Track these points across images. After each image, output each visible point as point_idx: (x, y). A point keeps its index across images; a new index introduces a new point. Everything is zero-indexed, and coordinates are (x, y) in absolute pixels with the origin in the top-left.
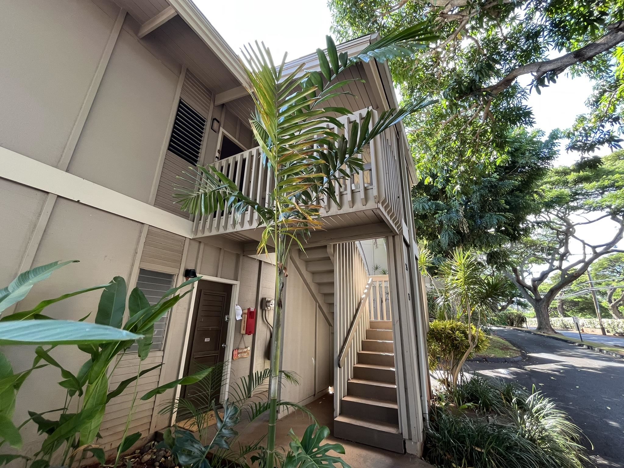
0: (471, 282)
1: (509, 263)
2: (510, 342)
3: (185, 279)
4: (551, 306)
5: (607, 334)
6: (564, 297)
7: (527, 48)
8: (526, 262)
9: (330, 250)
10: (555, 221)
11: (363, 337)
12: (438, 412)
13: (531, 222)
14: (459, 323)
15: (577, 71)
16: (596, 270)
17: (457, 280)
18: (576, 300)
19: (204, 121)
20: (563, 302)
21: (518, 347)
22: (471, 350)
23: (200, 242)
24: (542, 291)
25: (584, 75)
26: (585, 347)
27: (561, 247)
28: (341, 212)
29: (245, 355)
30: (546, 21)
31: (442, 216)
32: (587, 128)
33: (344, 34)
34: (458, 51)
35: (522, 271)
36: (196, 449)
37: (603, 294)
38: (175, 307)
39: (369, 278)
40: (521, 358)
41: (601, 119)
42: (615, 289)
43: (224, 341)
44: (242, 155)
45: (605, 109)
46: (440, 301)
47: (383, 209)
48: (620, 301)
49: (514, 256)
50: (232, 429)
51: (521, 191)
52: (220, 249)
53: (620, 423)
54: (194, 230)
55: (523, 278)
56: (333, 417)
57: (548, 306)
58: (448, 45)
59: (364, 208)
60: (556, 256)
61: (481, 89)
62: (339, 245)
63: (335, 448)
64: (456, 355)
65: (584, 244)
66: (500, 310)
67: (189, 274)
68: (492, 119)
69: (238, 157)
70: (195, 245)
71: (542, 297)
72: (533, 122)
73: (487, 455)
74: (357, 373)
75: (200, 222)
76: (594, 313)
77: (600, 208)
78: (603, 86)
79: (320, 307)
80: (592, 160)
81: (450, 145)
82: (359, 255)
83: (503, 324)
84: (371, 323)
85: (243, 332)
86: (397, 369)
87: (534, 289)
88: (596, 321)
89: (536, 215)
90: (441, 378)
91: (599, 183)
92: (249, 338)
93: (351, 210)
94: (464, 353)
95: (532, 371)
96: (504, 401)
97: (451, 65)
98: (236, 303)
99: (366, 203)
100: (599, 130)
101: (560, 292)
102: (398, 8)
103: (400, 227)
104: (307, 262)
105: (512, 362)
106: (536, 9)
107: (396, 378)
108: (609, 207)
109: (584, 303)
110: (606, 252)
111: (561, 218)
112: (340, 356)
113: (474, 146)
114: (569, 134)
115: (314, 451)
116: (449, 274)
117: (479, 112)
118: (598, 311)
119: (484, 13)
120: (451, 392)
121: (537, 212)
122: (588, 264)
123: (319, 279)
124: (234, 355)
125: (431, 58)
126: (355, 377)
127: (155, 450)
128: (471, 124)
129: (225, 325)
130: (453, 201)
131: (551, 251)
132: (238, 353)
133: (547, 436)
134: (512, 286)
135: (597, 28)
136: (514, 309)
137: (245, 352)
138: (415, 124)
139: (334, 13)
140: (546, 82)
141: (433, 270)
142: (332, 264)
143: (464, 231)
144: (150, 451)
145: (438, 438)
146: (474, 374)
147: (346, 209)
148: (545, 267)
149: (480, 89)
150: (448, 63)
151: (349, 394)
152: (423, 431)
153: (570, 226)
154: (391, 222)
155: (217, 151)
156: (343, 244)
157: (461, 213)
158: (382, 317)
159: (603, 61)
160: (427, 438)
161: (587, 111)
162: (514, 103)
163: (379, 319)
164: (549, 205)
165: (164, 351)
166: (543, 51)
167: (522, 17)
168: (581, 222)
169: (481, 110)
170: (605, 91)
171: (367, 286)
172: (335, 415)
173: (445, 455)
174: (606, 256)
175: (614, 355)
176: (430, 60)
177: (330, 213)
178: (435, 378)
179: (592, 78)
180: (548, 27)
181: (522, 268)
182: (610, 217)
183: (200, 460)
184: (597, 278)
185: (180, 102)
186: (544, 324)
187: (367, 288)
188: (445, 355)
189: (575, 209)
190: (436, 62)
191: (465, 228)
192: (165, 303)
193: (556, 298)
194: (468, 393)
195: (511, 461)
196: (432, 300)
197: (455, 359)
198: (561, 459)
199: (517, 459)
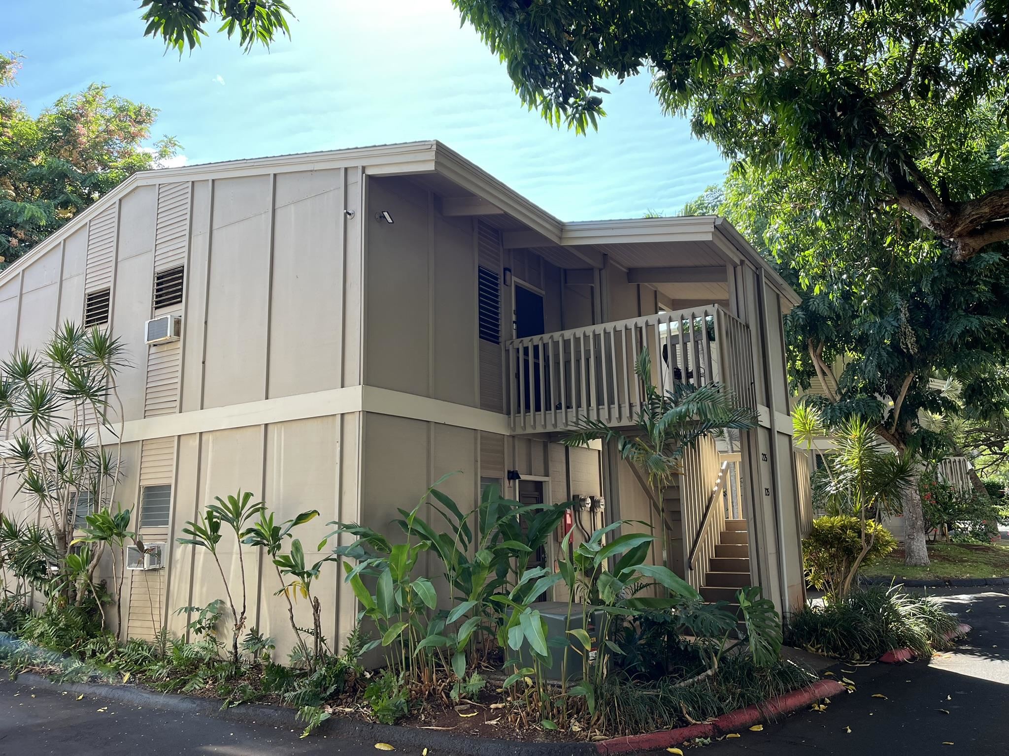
3: (509, 482)
11: (716, 540)
14: (854, 519)
22: (865, 553)
39: (722, 463)
46: (830, 490)
54: (512, 426)
67: (512, 475)
73: (832, 632)
74: (710, 580)
75: (517, 415)
79: (655, 504)
84: (728, 523)
85: (561, 539)
86: (751, 558)
112: (690, 558)
124: (556, 567)
126: (708, 584)
143: (908, 349)
155: (513, 312)
157: (903, 316)
163: (741, 519)
171: (721, 474)
185: (480, 271)
187: (720, 477)
191: (909, 343)
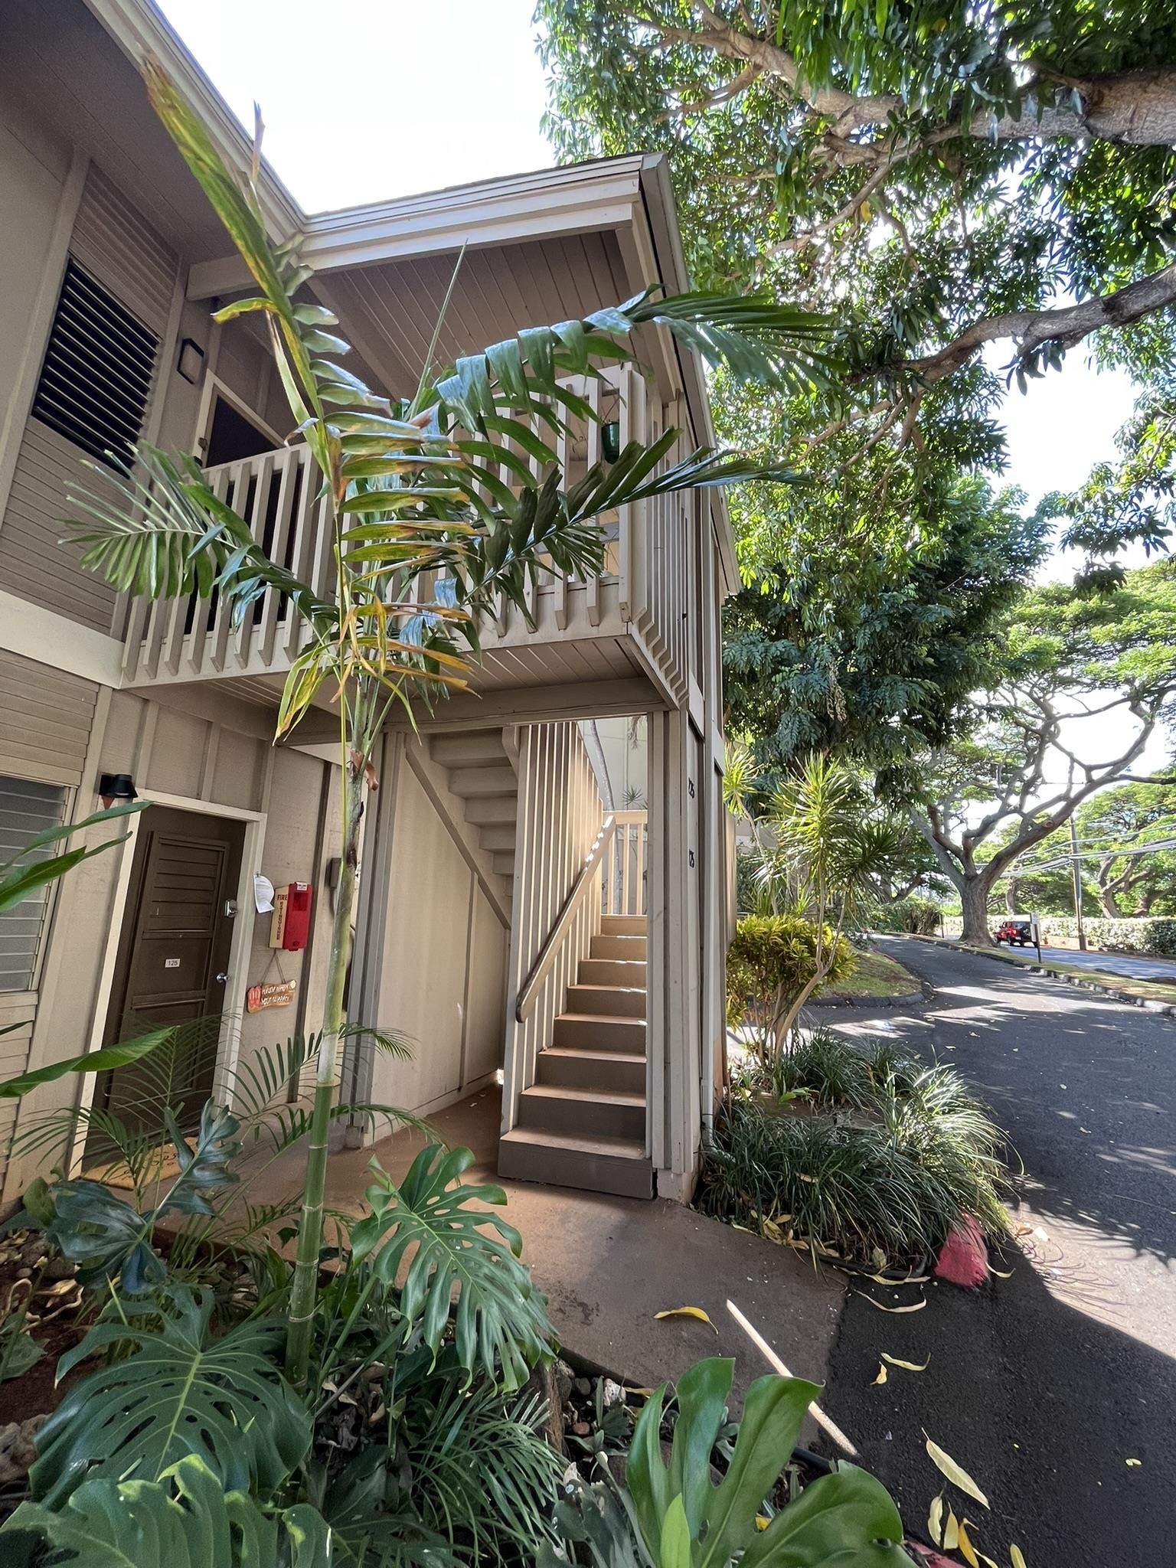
0: (834, 830)
1: (923, 798)
2: (905, 965)
3: (101, 801)
4: (993, 891)
5: (1088, 948)
6: (1021, 873)
7: (1013, 279)
8: (958, 796)
9: (510, 741)
10: (1026, 708)
11: (583, 952)
12: (735, 1112)
13: (976, 706)
14: (800, 922)
15: (1110, 354)
16: (1088, 817)
17: (806, 824)
18: (1043, 879)
19: (154, 343)
20: (1018, 883)
21: (919, 975)
22: (819, 979)
23: (146, 701)
24: (980, 859)
25: (1121, 367)
26: (1042, 972)
27: (1027, 765)
28: (537, 638)
29: (281, 1000)
30: (1061, 216)
31: (790, 679)
32: (1109, 496)
33: (579, 149)
34: (863, 252)
35: (947, 816)
36: (116, 1222)
37: (1093, 868)
38: (70, 875)
39: (606, 816)
40: (920, 996)
41: (1141, 478)
42: (1116, 857)
43: (223, 967)
44: (271, 460)
45: (1151, 456)
46: (765, 874)
47: (640, 640)
48: (1120, 882)
49: (936, 782)
50: (221, 1170)
51: (965, 633)
52: (210, 723)
53: (1077, 1114)
54: (124, 665)
55: (948, 831)
56: (498, 1134)
57: (987, 892)
58: (840, 232)
59: (594, 632)
60: (1018, 784)
61: (902, 361)
62: (535, 728)
63: (482, 1194)
64: (786, 992)
65: (1073, 760)
66: (895, 899)
67: (113, 786)
68: (920, 446)
69: (259, 463)
70: (133, 707)
71: (979, 872)
72: (1004, 465)
73: (821, 1188)
74: (562, 1034)
75: (143, 643)
76: (1070, 907)
77: (1111, 681)
78: (1155, 400)
79: (481, 882)
80: (1106, 572)
81: (822, 498)
82: (586, 756)
83: (897, 929)
84: (605, 921)
85: (276, 943)
86: (651, 1023)
87: (966, 854)
88: (1072, 922)
89: (989, 690)
90: (752, 1042)
91: (1120, 627)
92: (293, 959)
93: (561, 636)
94: (803, 986)
95: (937, 1022)
96: (873, 1083)
97: (841, 291)
98: (258, 868)
99: (600, 621)
100: (1131, 503)
101: (1014, 862)
102: (726, 99)
103: (682, 690)
104: (452, 770)
105: (901, 1006)
106: (1046, 176)
107: (647, 1041)
108: (1129, 681)
109: (1057, 885)
110: (1109, 779)
111: (1036, 701)
112: (521, 995)
113: (873, 509)
114: (1072, 505)
115: (429, 1202)
116: (790, 812)
117: (893, 423)
118: (1078, 902)
119: (926, 154)
120: (768, 1070)
121: (992, 685)
122: (1072, 803)
123: (482, 814)
124: (251, 1002)
125: (795, 262)
126: (558, 1043)
127: (20, 1241)
128: (872, 450)
129: (226, 926)
130: (818, 643)
131: (1009, 773)
132: (262, 997)
133: (942, 1144)
134: (924, 846)
135: (1163, 254)
136: (921, 896)
137: (281, 994)
138: (745, 435)
139: (554, 77)
140: (1040, 368)
141: (759, 804)
142: (514, 776)
143: (835, 714)
144: (6, 1243)
145: (727, 1163)
146: (820, 1031)
147: (550, 631)
148: (993, 807)
149: (899, 361)
150: (834, 283)
151: (541, 1080)
152: (699, 1152)
153: (1051, 719)
154: (661, 676)
155: (196, 440)
156: (544, 727)
157: (832, 676)
158: (632, 908)
159: (1164, 340)
160: (707, 1166)
161: (1116, 457)
162: (971, 409)
163: (625, 913)
164: (1017, 669)
165: (38, 991)
166: (1044, 292)
167: (1012, 195)
168: (1073, 712)
169: (898, 417)
170: (1156, 414)
171: (601, 835)
172: (502, 1129)
173: (739, 1196)
174: (1109, 787)
175: (1092, 988)
176: (793, 266)
177: (507, 642)
178: (739, 1042)
179: (1138, 377)
180: (1064, 232)
181: (947, 808)
182: (1129, 704)
183: (129, 1245)
184: (1087, 835)
185: (71, 268)
186: (973, 927)
187: (600, 840)
188: (764, 991)
189: (1066, 682)
190: (806, 274)
191: (838, 709)
192: (39, 867)
193: (1004, 874)
194: (803, 1070)
195: (868, 1196)
196: (746, 870)
197: (784, 998)
198: (960, 1184)
199: (879, 1190)
